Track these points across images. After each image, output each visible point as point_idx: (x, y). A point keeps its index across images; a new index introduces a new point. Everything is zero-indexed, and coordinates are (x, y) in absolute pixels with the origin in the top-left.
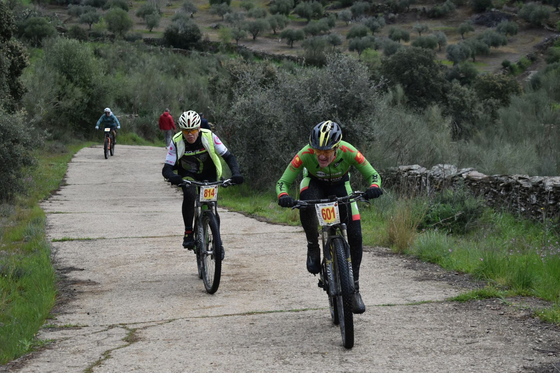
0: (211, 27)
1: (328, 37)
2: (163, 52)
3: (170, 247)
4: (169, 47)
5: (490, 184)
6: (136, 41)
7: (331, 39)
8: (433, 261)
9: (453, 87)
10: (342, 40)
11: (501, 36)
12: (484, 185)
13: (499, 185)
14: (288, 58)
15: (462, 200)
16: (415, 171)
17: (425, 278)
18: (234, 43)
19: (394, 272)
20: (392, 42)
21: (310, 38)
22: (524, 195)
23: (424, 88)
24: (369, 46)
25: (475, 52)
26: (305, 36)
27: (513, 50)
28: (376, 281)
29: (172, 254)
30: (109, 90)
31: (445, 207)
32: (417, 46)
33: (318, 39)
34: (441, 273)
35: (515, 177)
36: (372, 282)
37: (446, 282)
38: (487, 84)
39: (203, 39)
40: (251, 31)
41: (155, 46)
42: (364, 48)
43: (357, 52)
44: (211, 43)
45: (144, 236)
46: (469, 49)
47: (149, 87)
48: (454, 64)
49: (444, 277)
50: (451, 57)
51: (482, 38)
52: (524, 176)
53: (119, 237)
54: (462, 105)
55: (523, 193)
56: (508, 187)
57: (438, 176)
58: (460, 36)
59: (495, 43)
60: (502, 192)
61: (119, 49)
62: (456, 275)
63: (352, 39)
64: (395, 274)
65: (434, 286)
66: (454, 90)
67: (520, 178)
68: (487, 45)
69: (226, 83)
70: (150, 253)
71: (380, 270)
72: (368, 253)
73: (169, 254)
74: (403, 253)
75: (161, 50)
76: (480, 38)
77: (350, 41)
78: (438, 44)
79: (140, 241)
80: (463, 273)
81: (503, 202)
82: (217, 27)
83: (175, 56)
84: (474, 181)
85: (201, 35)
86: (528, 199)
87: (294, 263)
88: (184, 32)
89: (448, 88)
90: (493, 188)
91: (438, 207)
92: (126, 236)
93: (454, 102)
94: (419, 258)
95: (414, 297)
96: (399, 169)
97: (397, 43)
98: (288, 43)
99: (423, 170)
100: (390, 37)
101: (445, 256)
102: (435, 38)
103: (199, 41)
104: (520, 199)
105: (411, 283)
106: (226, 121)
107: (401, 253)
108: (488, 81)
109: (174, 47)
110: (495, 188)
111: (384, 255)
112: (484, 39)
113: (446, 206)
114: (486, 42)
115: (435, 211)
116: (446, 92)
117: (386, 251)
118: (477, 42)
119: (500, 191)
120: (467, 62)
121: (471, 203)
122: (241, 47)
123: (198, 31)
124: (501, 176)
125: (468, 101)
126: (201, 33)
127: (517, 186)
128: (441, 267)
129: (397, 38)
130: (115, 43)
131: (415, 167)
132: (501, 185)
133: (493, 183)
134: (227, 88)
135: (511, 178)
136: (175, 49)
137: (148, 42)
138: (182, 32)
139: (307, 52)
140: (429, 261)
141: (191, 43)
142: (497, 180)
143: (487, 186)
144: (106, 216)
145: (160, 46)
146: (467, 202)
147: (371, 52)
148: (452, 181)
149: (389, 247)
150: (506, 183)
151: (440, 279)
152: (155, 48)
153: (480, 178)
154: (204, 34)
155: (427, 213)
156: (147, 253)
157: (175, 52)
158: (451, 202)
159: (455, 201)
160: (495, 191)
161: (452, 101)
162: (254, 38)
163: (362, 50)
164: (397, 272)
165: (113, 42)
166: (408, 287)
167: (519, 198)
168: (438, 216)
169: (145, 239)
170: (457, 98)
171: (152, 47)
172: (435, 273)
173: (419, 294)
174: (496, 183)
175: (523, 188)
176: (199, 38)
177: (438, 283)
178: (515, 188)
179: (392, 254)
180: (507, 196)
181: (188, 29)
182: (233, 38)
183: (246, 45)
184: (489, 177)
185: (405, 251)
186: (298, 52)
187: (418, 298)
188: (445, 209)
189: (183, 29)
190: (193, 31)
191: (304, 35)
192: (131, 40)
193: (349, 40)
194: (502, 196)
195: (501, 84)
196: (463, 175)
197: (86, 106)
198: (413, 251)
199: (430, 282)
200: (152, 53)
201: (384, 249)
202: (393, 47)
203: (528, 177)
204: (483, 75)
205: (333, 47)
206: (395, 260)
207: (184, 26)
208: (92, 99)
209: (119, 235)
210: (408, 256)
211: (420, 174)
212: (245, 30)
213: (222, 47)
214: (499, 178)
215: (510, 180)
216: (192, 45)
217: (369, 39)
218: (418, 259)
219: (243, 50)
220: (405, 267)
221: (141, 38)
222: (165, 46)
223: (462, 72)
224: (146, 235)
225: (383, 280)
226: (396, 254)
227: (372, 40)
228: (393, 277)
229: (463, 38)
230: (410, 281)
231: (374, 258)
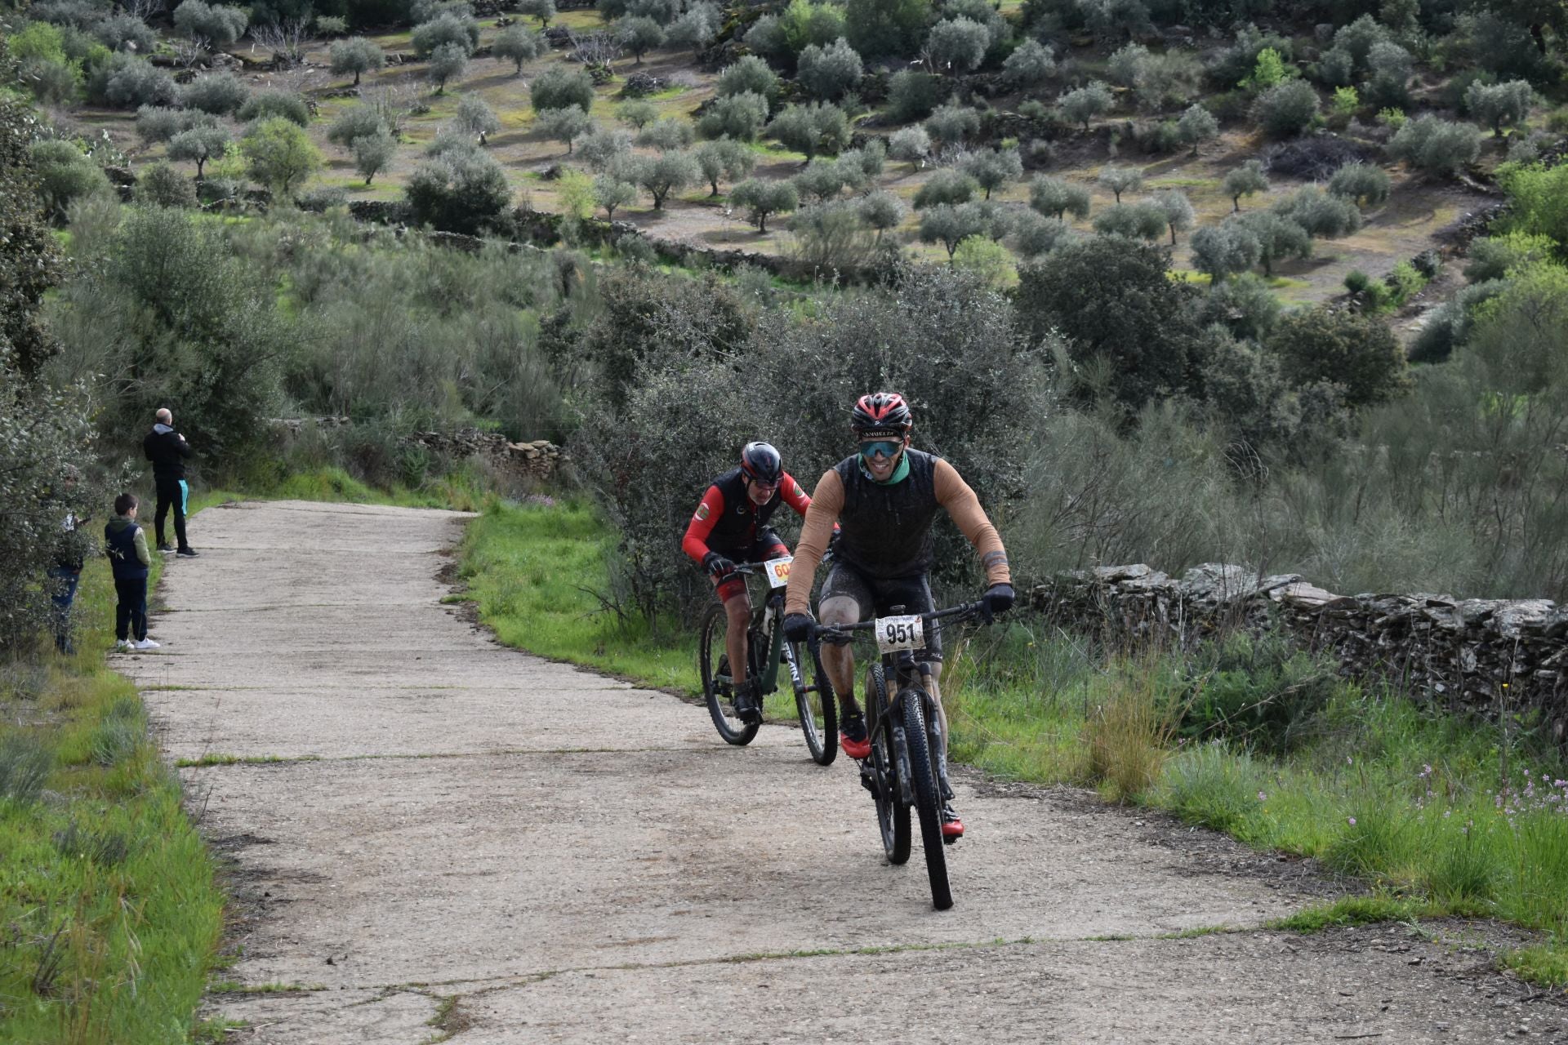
0: (536, 174)
1: (862, 202)
2: (405, 241)
3: (499, 782)
4: (420, 226)
5: (1347, 618)
6: (330, 210)
7: (872, 210)
8: (1216, 826)
9: (1217, 350)
10: (900, 214)
11: (1344, 207)
12: (1331, 621)
13: (1372, 622)
14: (753, 260)
15: (1276, 661)
16: (1138, 583)
17: (1197, 868)
18: (600, 219)
19: (1113, 854)
20: (1040, 221)
21: (813, 207)
22: (1443, 648)
23: (1139, 350)
24: (978, 231)
25: (1271, 250)
26: (799, 201)
27: (1376, 246)
28: (1070, 877)
29: (510, 801)
30: (271, 350)
31: (1229, 679)
32: (1109, 230)
33: (832, 207)
34: (1241, 856)
35: (1416, 600)
36: (1058, 880)
37: (1256, 881)
38: (1309, 338)
39: (514, 206)
40: (650, 185)
41: (383, 223)
42: (965, 237)
43: (944, 247)
44: (538, 216)
45: (421, 752)
46: (1256, 241)
47: (377, 341)
48: (1214, 282)
49: (1249, 866)
50: (1205, 259)
51: (1290, 210)
52: (1441, 598)
53: (353, 755)
54: (1243, 396)
55: (1439, 643)
56: (1399, 628)
57: (1202, 596)
58: (1231, 205)
59: (1327, 226)
60: (1381, 642)
61: (283, 233)
62: (1282, 860)
63: (928, 210)
64: (1118, 859)
65: (1226, 888)
66: (1220, 356)
67: (1430, 604)
68: (1304, 231)
69: (600, 334)
70: (448, 799)
71: (1077, 848)
72: (1036, 801)
73: (504, 800)
74: (1131, 804)
75: (398, 233)
76: (1282, 212)
77: (925, 217)
78: (1168, 226)
79: (415, 767)
80: (1299, 857)
81: (1385, 667)
82: (551, 175)
83: (438, 251)
84: (1303, 609)
85: (511, 194)
86: (1453, 661)
87: (843, 827)
88: (463, 186)
89: (1203, 349)
90: (1353, 628)
91: (1211, 680)
92: (373, 752)
93: (1222, 390)
94: (1176, 817)
95: (1177, 919)
96: (1094, 577)
97: (1053, 221)
98: (753, 221)
99: (1159, 579)
100: (1035, 204)
101: (1247, 811)
102: (1159, 209)
103: (503, 212)
104: (1433, 659)
105: (1164, 881)
106: (612, 440)
107: (1128, 801)
108: (1311, 331)
109: (437, 229)
110: (1362, 629)
111: (1082, 807)
112: (1296, 213)
113: (1235, 676)
114: (1302, 222)
115: (1203, 691)
116: (1199, 362)
117: (1084, 798)
118: (1275, 221)
119: (1375, 637)
120: (1248, 276)
121: (1302, 670)
122: (619, 231)
123: (503, 185)
124: (1377, 599)
125: (1260, 386)
126: (510, 189)
127: (1422, 626)
128: (1239, 840)
129: (1052, 208)
130: (271, 216)
131: (1135, 570)
132: (1378, 621)
133: (1354, 616)
134: (602, 346)
135: (1407, 604)
136: (435, 233)
137: (363, 212)
138: (458, 184)
139: (806, 246)
140: (1205, 826)
141: (482, 217)
142: (1367, 607)
143: (1340, 624)
144: (304, 698)
145: (396, 225)
146: (1288, 667)
147: (983, 245)
148: (1245, 609)
149: (1091, 787)
150: (1391, 616)
151: (1237, 870)
152: (382, 229)
153: (1321, 602)
154: (518, 193)
155: (1183, 697)
156: (441, 799)
157: (438, 241)
158: (1247, 667)
159: (1256, 664)
160: (1362, 637)
161: (1216, 385)
162: (657, 205)
163: (958, 241)
164: (1121, 852)
165: (264, 212)
166: (1159, 891)
167: (1429, 656)
168: (1212, 704)
169: (427, 761)
170: (1228, 379)
171: (373, 227)
172: (1224, 857)
173: (1189, 909)
174: (1365, 618)
175: (1440, 629)
176: (504, 203)
177: (1235, 883)
178: (1418, 631)
179: (1103, 807)
180: (1395, 649)
181: (475, 177)
182: (599, 203)
183: (633, 225)
184: (1344, 600)
185: (1137, 797)
186: (779, 246)
187: (1187, 921)
188: (1228, 686)
189: (460, 178)
190: (488, 182)
191: (796, 197)
192: (317, 206)
193: (920, 213)
194: (1382, 652)
195: (1347, 340)
196: (1272, 592)
197: (210, 392)
198: (1161, 796)
199: (1213, 879)
200: (374, 243)
201: (1079, 791)
202: (1042, 232)
203: (1450, 601)
204: (1296, 313)
205: (876, 232)
206: (1111, 821)
207: (460, 169)
208: (225, 372)
209: (353, 751)
210: (1144, 810)
211: (1153, 589)
212: (632, 181)
213: (566, 229)
214: (1372, 602)
215: (1403, 610)
216: (485, 223)
217: (978, 210)
218: (1175, 819)
219: (628, 237)
220: (1142, 840)
221: (342, 202)
222: (409, 225)
223: (1235, 304)
224: (425, 749)
225: (1086, 873)
226: (1114, 805)
227: (985, 213)
228: (1112, 865)
229: (1237, 210)
230: (1158, 876)
231: (1058, 814)
